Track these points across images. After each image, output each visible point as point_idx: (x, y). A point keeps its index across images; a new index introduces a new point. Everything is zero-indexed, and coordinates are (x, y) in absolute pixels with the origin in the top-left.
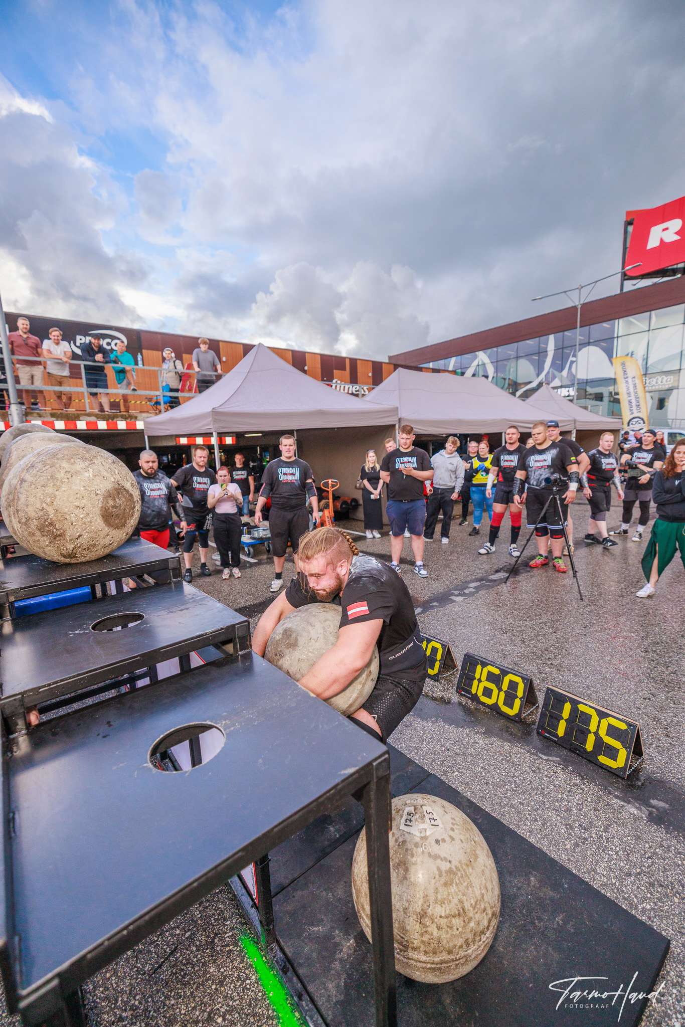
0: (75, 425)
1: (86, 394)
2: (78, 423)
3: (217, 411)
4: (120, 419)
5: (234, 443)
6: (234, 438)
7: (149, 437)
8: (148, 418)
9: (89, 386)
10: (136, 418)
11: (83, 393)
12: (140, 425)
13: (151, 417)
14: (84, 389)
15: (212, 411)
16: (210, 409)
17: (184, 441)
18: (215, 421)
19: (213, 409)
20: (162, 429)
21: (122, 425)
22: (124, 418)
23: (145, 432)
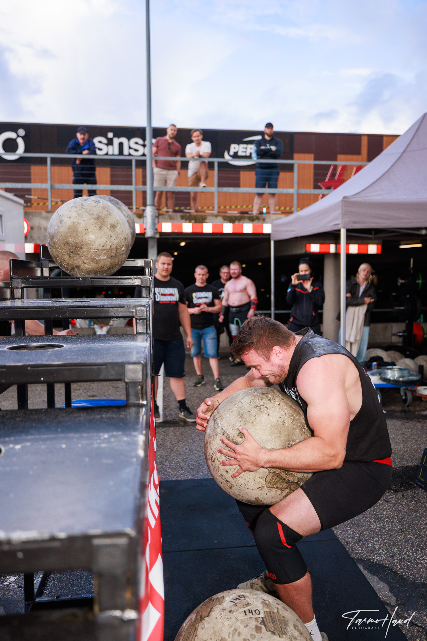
0: (202, 228)
1: (216, 194)
2: (205, 225)
3: (350, 200)
4: (247, 220)
5: (380, 252)
6: (380, 247)
7: (275, 242)
8: (277, 219)
9: (220, 185)
10: (264, 220)
11: (213, 193)
12: (267, 229)
13: (280, 218)
14: (214, 189)
15: (343, 201)
16: (340, 198)
17: (315, 248)
18: (345, 214)
19: (344, 197)
20: (287, 231)
21: (248, 228)
22: (252, 219)
23: (272, 236)
